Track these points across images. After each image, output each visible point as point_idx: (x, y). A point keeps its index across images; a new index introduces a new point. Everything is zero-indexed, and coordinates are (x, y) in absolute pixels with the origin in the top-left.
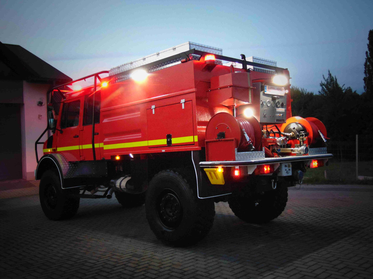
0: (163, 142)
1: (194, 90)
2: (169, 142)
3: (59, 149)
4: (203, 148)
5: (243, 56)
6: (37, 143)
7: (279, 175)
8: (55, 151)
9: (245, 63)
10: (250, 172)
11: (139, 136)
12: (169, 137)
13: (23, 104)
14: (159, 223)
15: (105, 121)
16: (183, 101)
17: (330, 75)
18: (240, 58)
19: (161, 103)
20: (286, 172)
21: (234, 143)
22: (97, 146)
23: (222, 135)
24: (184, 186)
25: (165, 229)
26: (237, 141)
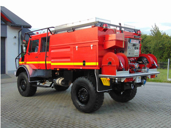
0: (81, 64)
1: (98, 41)
2: (84, 65)
3: (27, 63)
4: (101, 68)
5: (120, 24)
6: (16, 59)
7: (135, 82)
8: (25, 64)
9: (120, 27)
10: (122, 81)
11: (69, 60)
12: (84, 62)
13: (6, 37)
14: (78, 102)
15: (52, 51)
16: (92, 45)
17: (156, 26)
18: (118, 25)
19: (81, 45)
20: (138, 81)
21: (116, 67)
22: (47, 62)
23: (110, 63)
24: (91, 85)
25: (80, 104)
26: (117, 66)
